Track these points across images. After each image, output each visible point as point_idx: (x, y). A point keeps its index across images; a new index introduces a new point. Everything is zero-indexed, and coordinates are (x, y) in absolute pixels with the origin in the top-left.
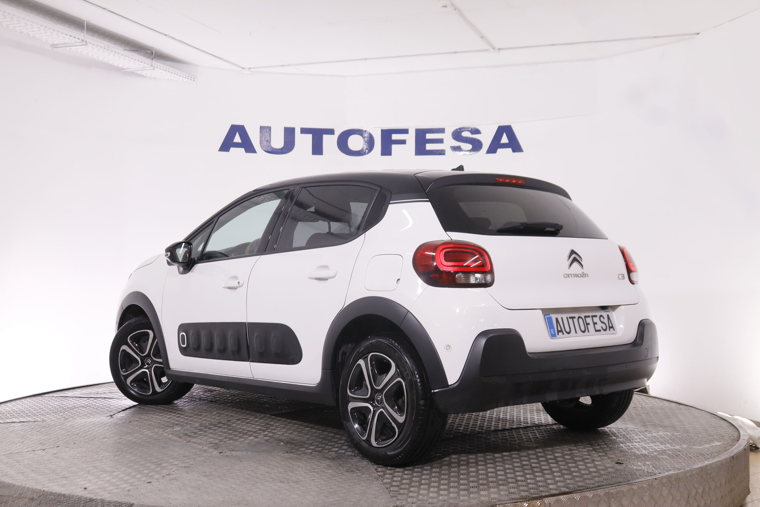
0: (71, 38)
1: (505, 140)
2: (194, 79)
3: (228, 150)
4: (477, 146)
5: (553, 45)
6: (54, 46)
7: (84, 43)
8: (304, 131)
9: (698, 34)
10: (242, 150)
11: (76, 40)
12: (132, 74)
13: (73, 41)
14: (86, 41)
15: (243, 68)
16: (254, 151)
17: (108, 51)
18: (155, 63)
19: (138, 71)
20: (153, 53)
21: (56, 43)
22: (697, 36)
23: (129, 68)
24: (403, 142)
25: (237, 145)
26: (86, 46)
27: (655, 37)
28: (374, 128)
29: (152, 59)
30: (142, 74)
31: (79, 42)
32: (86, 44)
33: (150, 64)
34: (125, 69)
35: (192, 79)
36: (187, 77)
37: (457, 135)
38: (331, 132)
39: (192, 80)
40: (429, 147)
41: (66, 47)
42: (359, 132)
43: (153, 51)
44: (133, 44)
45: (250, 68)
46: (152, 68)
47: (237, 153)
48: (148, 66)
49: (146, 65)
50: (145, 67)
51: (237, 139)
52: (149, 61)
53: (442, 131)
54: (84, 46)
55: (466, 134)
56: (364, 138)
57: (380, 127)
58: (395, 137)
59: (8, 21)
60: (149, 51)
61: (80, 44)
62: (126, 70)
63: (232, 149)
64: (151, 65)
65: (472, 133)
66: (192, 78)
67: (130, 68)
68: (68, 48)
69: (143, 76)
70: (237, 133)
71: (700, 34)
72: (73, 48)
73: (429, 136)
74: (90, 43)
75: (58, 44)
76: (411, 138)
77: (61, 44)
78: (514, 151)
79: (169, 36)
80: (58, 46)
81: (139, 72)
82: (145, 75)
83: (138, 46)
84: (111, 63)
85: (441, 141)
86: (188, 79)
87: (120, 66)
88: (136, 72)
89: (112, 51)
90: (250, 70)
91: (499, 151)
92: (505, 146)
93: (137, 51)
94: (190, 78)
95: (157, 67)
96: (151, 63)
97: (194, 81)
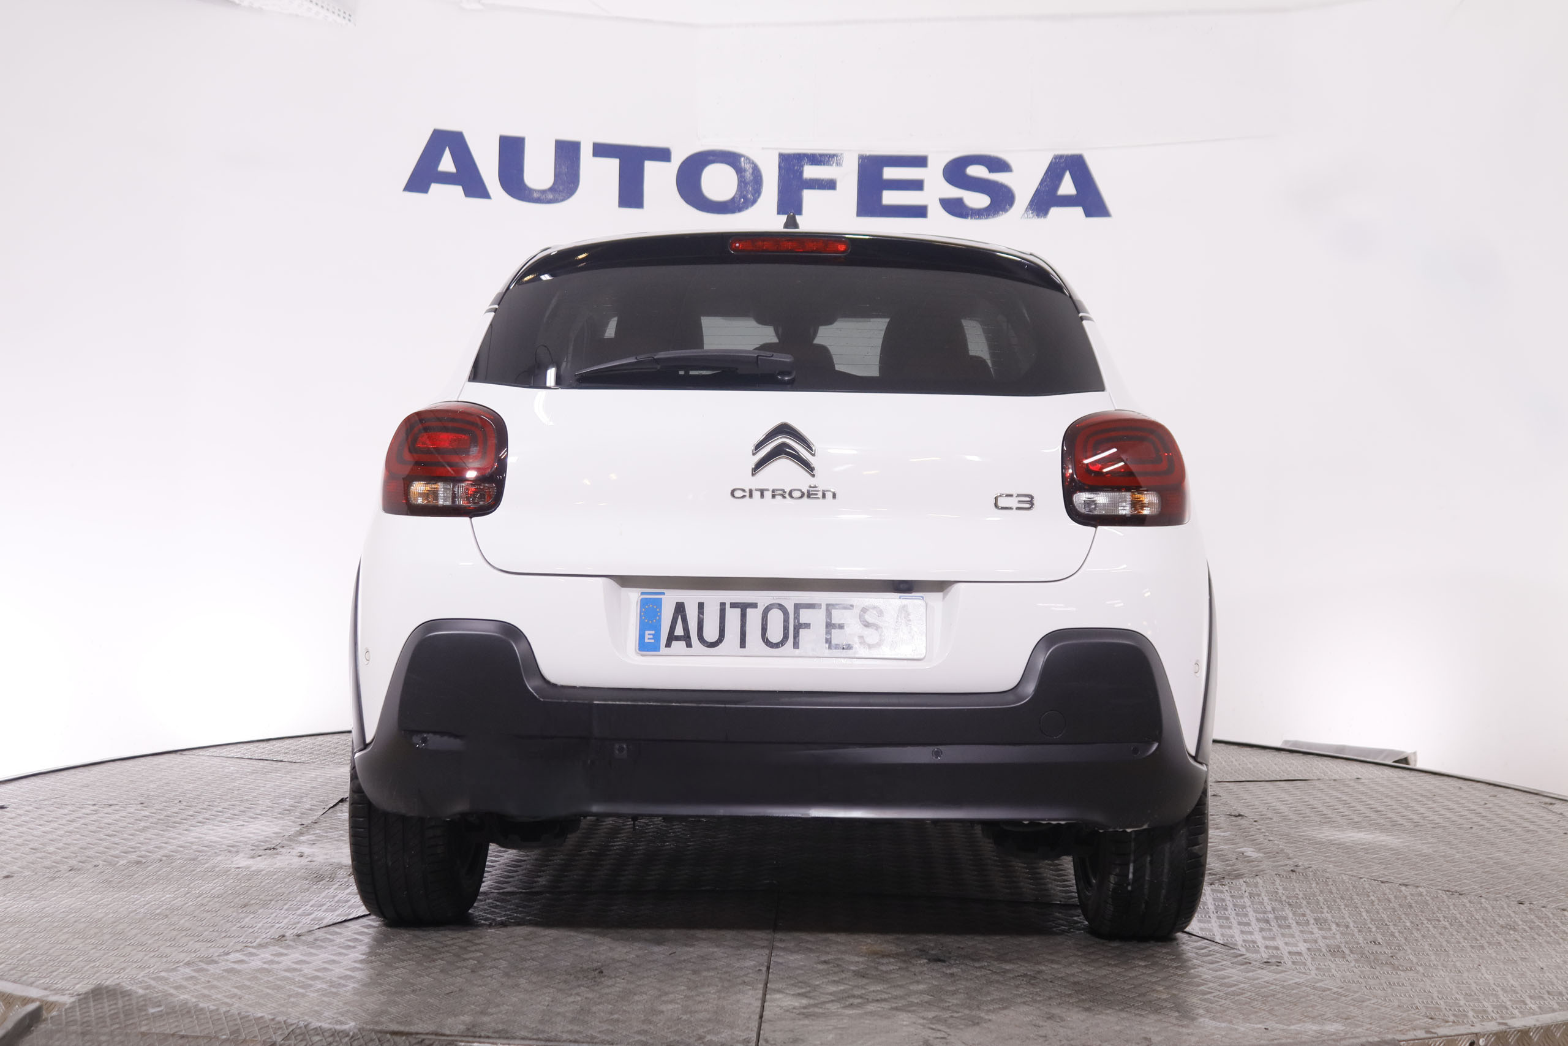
1: (1067, 187)
2: (350, 15)
3: (425, 190)
4: (1001, 199)
8: (601, 150)
10: (458, 190)
16: (484, 193)
24: (830, 185)
25: (446, 179)
28: (763, 149)
35: (347, 16)
36: (337, 12)
37: (956, 172)
38: (663, 155)
39: (347, 19)
40: (890, 198)
42: (730, 158)
47: (446, 196)
51: (447, 164)
53: (920, 161)
55: (976, 171)
56: (739, 171)
57: (777, 149)
58: (810, 172)
63: (434, 187)
65: (991, 170)
66: (347, 14)
70: (447, 149)
73: (889, 173)
76: (847, 177)
78: (1088, 214)
85: (917, 185)
86: (339, 15)
91: (1054, 211)
92: (1067, 201)
94: (341, 13)
97: (349, 20)
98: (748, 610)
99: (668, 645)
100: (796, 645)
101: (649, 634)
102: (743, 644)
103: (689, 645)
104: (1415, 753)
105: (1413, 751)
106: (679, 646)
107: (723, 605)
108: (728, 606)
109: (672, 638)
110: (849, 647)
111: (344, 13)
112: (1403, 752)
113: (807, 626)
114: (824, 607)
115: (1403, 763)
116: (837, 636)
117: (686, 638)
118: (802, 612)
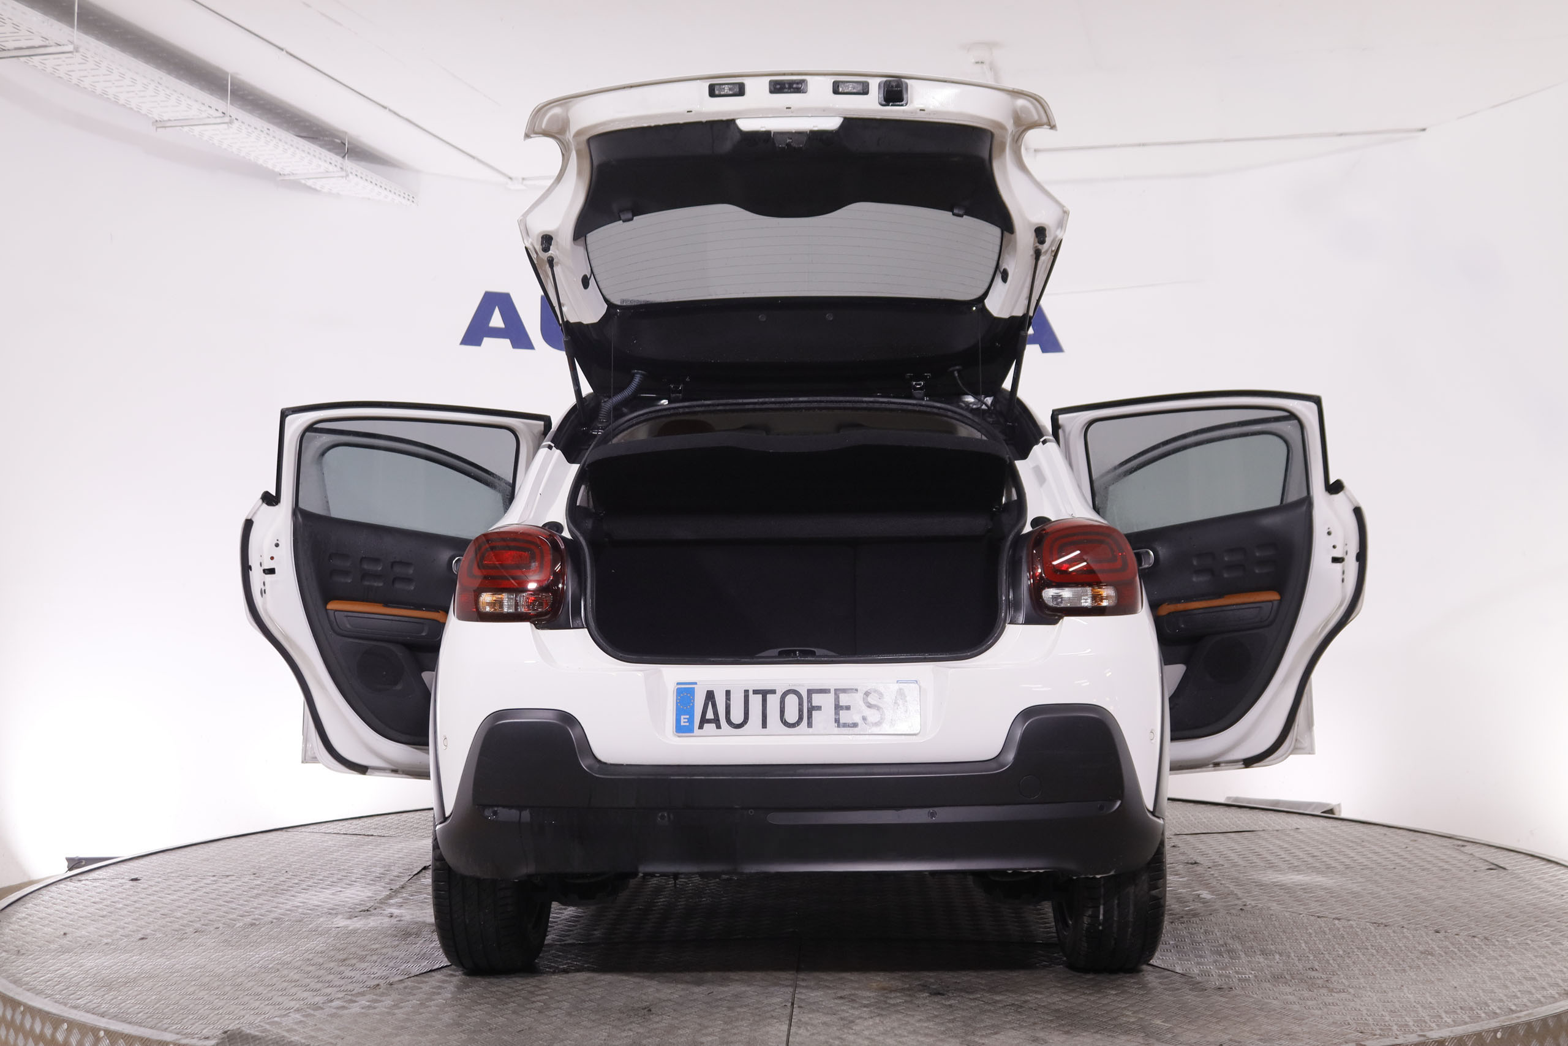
0: (203, 108)
2: (413, 197)
3: (478, 343)
5: (1144, 145)
6: (159, 124)
7: (227, 119)
9: (1424, 130)
11: (212, 112)
12: (295, 185)
13: (204, 115)
14: (230, 116)
15: (510, 178)
16: (529, 345)
17: (266, 135)
18: (349, 164)
19: (308, 179)
20: (345, 144)
21: (165, 119)
22: (1422, 133)
23: (293, 174)
25: (496, 333)
26: (230, 125)
27: (1341, 135)
29: (344, 157)
30: (313, 187)
31: (216, 118)
32: (231, 122)
33: (339, 165)
34: (284, 175)
35: (411, 199)
36: (402, 195)
39: (411, 201)
41: (182, 126)
43: (345, 140)
44: (307, 124)
45: (523, 179)
46: (344, 174)
47: (496, 348)
48: (335, 169)
49: (331, 168)
50: (327, 172)
52: (337, 159)
54: (225, 126)
59: (86, 70)
60: (337, 139)
61: (219, 120)
62: (287, 178)
64: (341, 168)
66: (411, 196)
67: (296, 174)
68: (186, 129)
69: (315, 190)
70: (497, 307)
71: (1427, 131)
72: (197, 129)
74: (237, 119)
75: (170, 120)
77: (175, 120)
79: (390, 110)
80: (169, 124)
81: (309, 183)
82: (319, 188)
83: (314, 129)
84: (260, 162)
86: (404, 197)
87: (277, 169)
88: (303, 182)
89: (274, 137)
90: (525, 182)
93: (313, 138)
94: (406, 196)
95: (351, 173)
96: (342, 164)
97: (413, 201)
98: (769, 696)
99: (701, 727)
100: (810, 725)
101: (684, 719)
102: (764, 725)
103: (719, 727)
104: (1339, 805)
105: (1338, 803)
106: (710, 727)
107: (746, 692)
108: (751, 693)
109: (704, 721)
110: (855, 725)
111: (409, 195)
112: (1328, 805)
113: (819, 708)
114: (832, 692)
115: (1329, 814)
116: (844, 717)
117: (716, 721)
118: (814, 696)
